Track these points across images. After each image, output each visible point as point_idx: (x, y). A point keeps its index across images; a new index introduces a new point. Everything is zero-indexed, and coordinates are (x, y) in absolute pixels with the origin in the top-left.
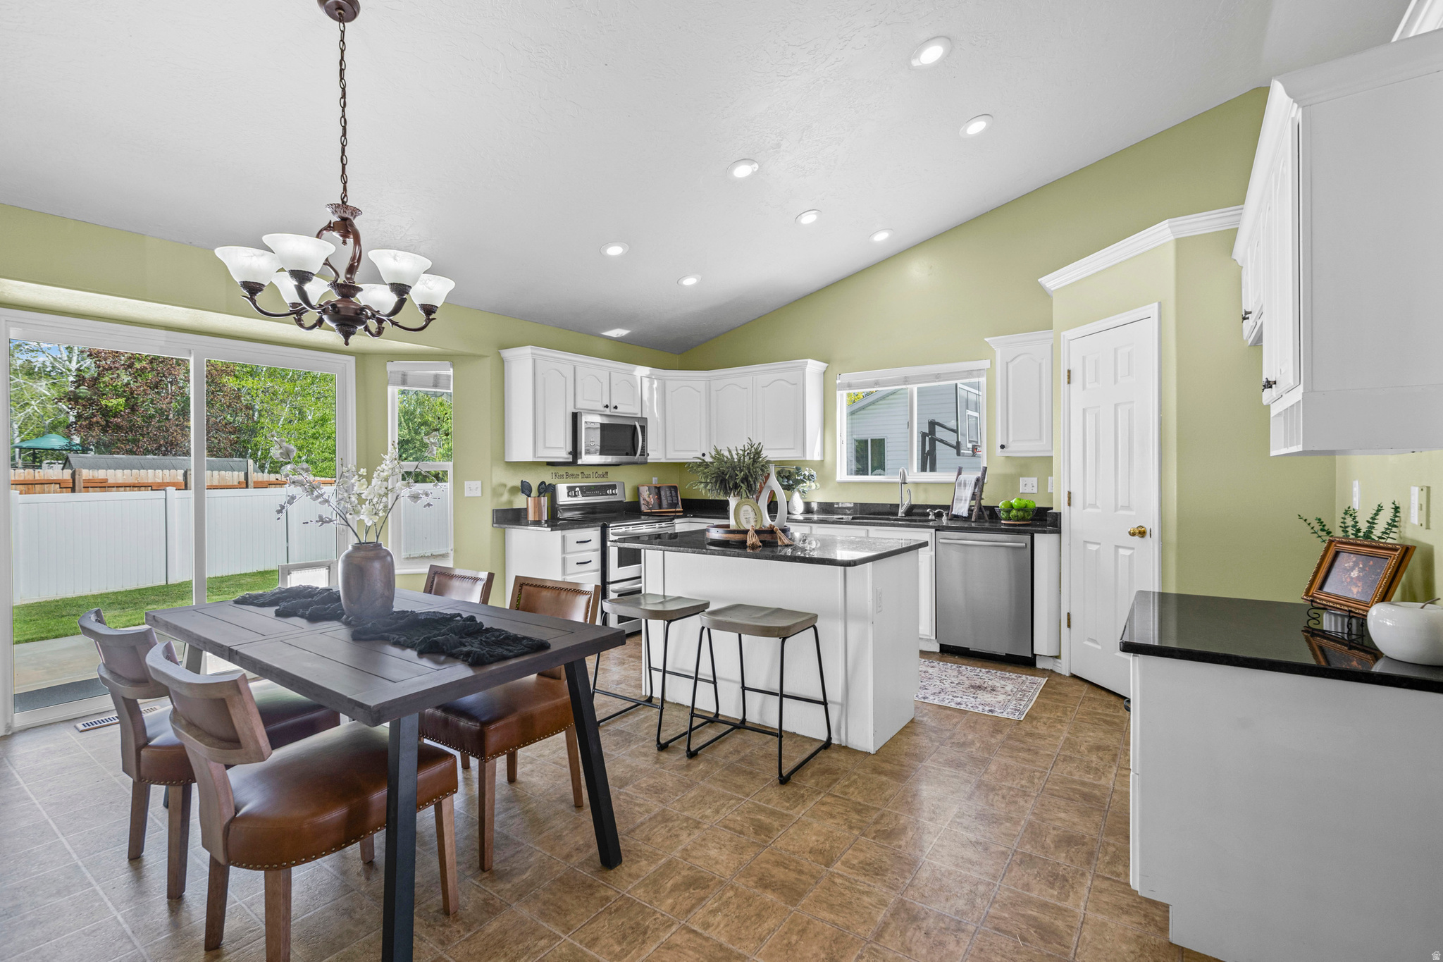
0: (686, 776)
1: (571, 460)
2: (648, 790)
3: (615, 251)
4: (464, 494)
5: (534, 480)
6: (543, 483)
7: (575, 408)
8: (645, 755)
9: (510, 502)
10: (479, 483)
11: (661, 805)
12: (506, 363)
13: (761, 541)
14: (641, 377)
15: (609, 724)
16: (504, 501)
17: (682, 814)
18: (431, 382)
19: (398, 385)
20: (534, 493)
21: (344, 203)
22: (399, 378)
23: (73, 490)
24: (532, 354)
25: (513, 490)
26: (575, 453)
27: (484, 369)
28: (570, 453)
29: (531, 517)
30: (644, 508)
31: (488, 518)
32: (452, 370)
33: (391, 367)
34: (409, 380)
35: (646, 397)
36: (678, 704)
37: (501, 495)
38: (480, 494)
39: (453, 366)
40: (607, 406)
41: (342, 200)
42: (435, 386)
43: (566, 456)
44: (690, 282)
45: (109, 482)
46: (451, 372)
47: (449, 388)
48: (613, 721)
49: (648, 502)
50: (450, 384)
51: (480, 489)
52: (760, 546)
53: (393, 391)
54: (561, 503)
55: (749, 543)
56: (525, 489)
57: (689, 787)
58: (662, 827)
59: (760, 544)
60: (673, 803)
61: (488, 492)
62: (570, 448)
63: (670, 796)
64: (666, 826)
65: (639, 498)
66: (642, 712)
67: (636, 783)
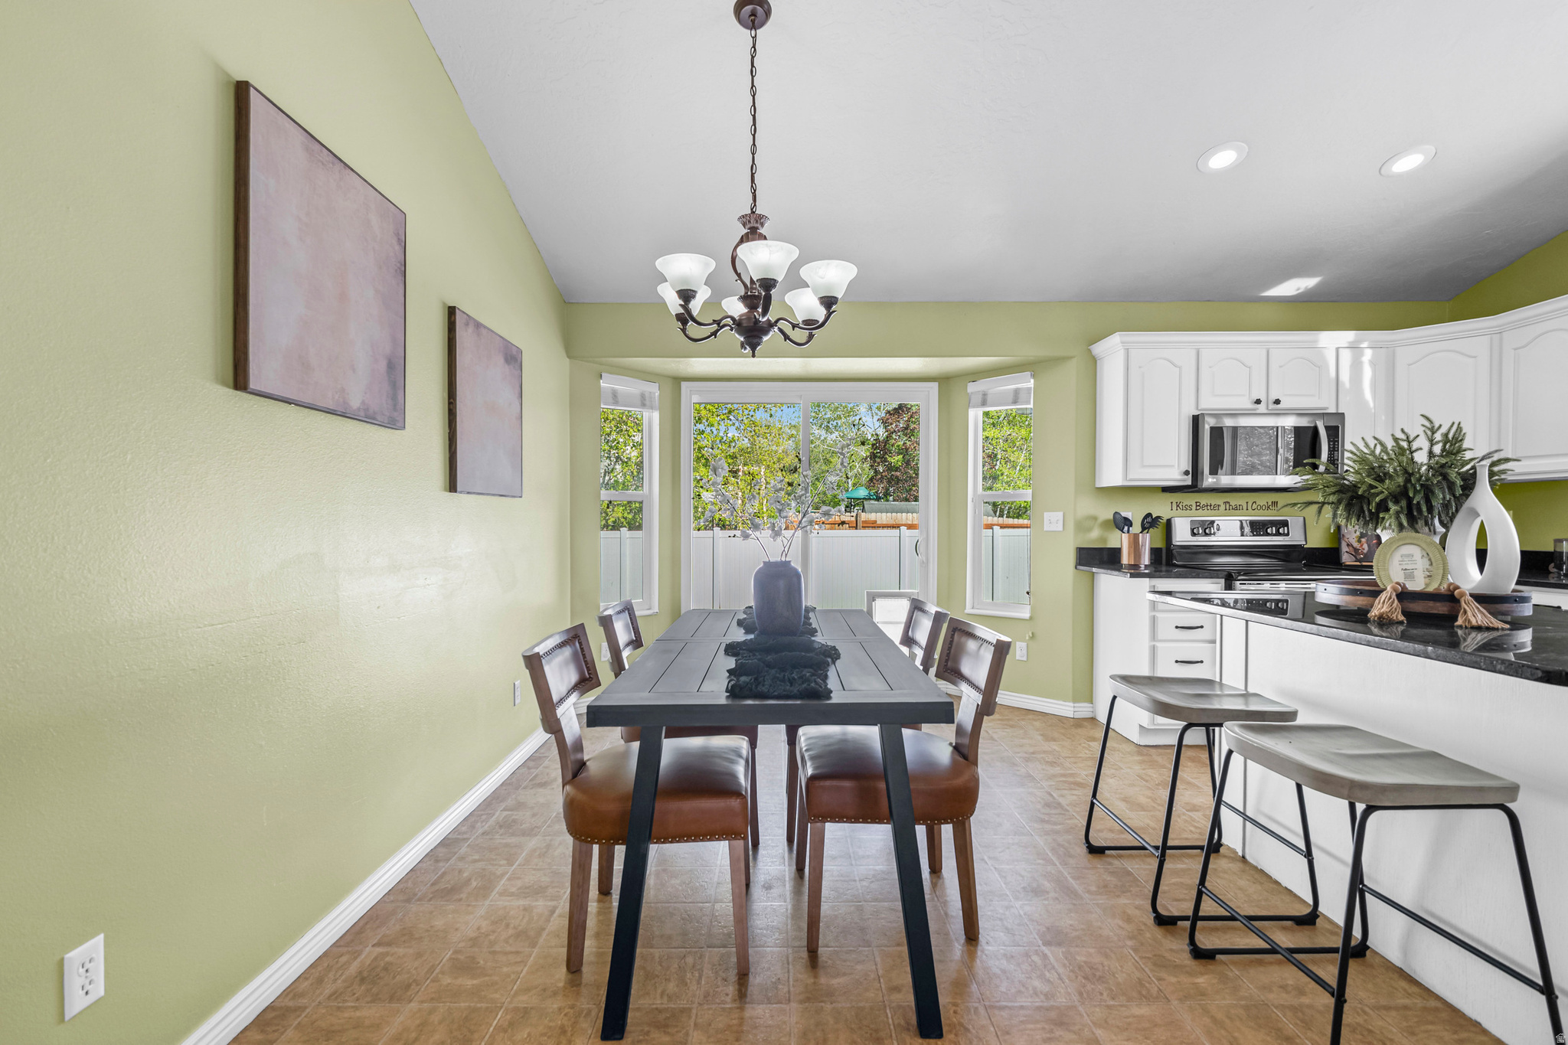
0: (1160, 979)
1: (1189, 483)
2: (1080, 967)
3: (1222, 159)
4: (1043, 527)
5: (1135, 512)
6: (1149, 515)
7: (1197, 409)
8: (1129, 919)
9: (1105, 540)
10: (1060, 514)
11: (1076, 998)
12: (1098, 361)
13: (1404, 613)
14: (1337, 349)
15: (1120, 856)
16: (1093, 538)
17: (1094, 1030)
18: (1011, 398)
19: (978, 407)
20: (1136, 528)
21: (753, 212)
22: (979, 398)
23: (856, 529)
24: (1122, 343)
25: (1105, 524)
26: (1195, 471)
27: (1070, 375)
28: (1186, 473)
29: (1125, 559)
30: (1347, 559)
31: (1071, 558)
32: (1032, 381)
33: (972, 388)
34: (989, 399)
35: (1345, 377)
36: (1262, 872)
37: (1090, 530)
38: (1061, 529)
39: (1033, 376)
40: (1258, 402)
41: (752, 209)
42: (1015, 402)
43: (1179, 477)
44: (1408, 163)
45: (878, 523)
46: (1031, 383)
47: (1030, 404)
48: (1131, 856)
49: (1356, 550)
50: (1030, 398)
51: (1061, 522)
52: (1401, 623)
53: (975, 415)
54: (1178, 544)
55: (1374, 613)
56: (1122, 523)
57: (1146, 998)
58: (1043, 1028)
59: (1401, 618)
60: (1095, 1006)
61: (1071, 525)
62: (1186, 465)
63: (1101, 994)
64: (1051, 1031)
65: (1340, 543)
66: (1186, 861)
67: (1072, 950)
